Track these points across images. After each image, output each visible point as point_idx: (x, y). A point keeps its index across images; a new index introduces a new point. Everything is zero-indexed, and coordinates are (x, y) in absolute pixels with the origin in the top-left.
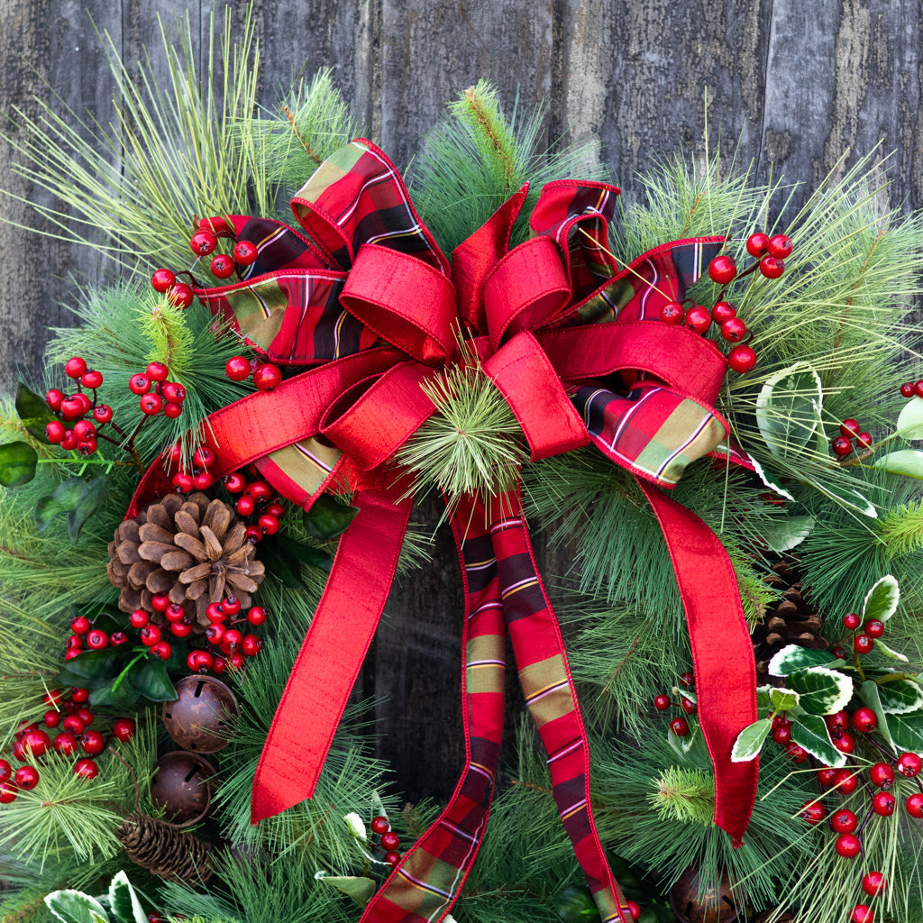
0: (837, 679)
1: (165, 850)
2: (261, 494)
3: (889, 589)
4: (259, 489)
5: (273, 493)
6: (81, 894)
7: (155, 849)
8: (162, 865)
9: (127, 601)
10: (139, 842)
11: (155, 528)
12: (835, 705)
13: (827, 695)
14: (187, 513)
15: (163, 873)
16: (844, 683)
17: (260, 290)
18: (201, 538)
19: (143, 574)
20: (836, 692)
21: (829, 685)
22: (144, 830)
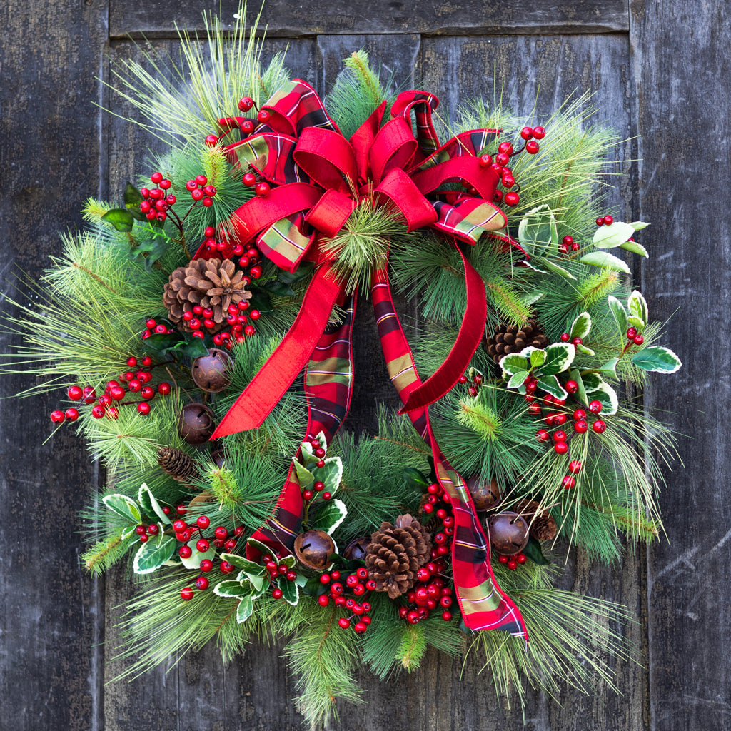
0: (567, 347)
1: (182, 467)
2: (252, 257)
3: (585, 320)
4: (252, 253)
5: (260, 255)
6: (123, 496)
7: (177, 466)
8: (179, 475)
9: (174, 312)
10: (170, 460)
11: (194, 270)
12: (565, 365)
13: (561, 359)
14: (211, 263)
15: (180, 480)
16: (570, 349)
17: (254, 144)
18: (219, 275)
19: (185, 294)
20: (566, 355)
21: (562, 353)
22: (172, 455)
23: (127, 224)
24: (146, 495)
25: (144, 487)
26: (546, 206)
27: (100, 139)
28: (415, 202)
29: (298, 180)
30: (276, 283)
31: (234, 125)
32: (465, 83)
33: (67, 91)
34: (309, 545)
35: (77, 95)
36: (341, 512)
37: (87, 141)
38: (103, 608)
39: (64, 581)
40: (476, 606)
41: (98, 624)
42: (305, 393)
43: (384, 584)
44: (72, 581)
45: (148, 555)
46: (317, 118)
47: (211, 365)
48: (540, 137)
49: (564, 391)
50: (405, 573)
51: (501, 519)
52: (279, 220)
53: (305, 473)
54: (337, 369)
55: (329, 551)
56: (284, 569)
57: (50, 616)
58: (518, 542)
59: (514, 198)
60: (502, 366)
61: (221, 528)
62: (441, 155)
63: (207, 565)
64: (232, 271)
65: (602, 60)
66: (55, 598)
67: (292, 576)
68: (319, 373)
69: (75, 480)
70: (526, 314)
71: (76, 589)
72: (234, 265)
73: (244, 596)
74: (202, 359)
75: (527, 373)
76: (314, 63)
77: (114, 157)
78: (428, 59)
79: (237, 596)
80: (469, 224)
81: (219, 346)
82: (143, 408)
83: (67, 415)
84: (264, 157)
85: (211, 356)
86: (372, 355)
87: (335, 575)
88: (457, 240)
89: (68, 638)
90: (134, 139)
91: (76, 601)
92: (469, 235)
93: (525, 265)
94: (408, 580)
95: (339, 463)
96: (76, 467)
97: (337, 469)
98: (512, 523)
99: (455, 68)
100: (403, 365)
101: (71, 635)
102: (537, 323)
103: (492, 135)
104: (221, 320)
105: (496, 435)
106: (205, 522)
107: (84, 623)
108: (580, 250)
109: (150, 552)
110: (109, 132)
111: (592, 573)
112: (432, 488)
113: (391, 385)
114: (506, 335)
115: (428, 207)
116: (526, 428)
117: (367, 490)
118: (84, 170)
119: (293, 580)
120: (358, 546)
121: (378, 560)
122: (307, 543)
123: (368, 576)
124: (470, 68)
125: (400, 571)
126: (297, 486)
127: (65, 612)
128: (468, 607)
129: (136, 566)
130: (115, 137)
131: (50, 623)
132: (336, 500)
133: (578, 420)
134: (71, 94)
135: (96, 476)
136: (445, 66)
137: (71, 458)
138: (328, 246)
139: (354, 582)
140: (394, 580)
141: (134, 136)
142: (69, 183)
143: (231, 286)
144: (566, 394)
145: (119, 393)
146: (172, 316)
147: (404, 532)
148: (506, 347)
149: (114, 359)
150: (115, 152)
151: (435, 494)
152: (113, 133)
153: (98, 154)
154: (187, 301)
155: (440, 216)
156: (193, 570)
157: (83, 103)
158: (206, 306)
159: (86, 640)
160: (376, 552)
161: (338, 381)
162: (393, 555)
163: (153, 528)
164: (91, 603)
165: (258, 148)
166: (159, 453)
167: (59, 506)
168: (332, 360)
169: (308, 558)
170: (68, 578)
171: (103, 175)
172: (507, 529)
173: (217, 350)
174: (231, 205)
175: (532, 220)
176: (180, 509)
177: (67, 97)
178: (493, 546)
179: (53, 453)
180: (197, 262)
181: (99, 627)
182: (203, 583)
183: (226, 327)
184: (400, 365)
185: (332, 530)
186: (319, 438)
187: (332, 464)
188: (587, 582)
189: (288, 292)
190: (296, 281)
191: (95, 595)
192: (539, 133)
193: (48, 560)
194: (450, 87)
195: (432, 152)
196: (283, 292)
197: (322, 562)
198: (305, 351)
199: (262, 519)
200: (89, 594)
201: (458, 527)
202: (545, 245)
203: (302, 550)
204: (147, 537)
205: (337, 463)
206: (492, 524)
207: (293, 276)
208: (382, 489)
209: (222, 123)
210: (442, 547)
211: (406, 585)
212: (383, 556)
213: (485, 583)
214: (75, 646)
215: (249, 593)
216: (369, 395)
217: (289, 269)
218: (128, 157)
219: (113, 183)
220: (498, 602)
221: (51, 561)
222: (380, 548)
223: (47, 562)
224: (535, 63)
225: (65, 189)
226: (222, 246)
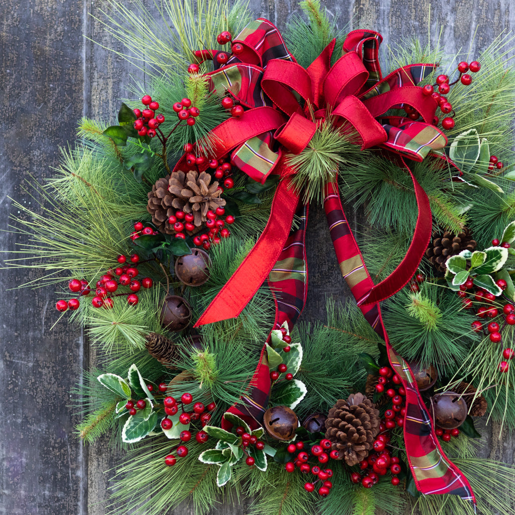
0: (501, 251)
1: (166, 350)
2: (226, 169)
3: (514, 228)
4: (226, 166)
6: (114, 375)
7: (162, 349)
8: (164, 357)
9: (158, 216)
10: (156, 345)
11: (176, 181)
12: (499, 266)
13: (495, 261)
14: (191, 174)
15: (164, 361)
16: (504, 252)
17: (229, 72)
18: (199, 185)
19: (170, 201)
20: (500, 257)
21: (496, 255)
22: (158, 340)
23: (122, 139)
24: (135, 374)
25: (134, 367)
26: (474, 130)
27: (84, 68)
28: (368, 124)
29: (265, 105)
30: (243, 193)
31: (208, 57)
32: (395, 26)
33: (56, 27)
34: (278, 419)
35: (64, 30)
36: (301, 391)
37: (73, 70)
38: (86, 471)
39: (54, 447)
40: (426, 473)
41: (84, 485)
42: (274, 288)
43: (346, 453)
44: (60, 448)
45: (133, 427)
46: (279, 52)
47: (193, 263)
48: (475, 70)
49: (499, 288)
50: (363, 444)
51: (443, 399)
52: (250, 138)
53: (276, 356)
54: (294, 267)
55: (294, 425)
56: (254, 439)
57: (41, 478)
58: (459, 418)
59: (450, 123)
60: (447, 266)
61: (200, 403)
62: (383, 85)
63: (187, 436)
64: (208, 182)
65: (510, 9)
66: (46, 463)
67: (260, 445)
68: (280, 271)
69: (63, 360)
70: (462, 222)
71: (64, 455)
72: (210, 177)
73: (223, 463)
74: (185, 258)
75: (468, 272)
76: (266, 7)
77: (95, 84)
78: (363, 5)
79: (217, 463)
80: (416, 143)
81: (198, 246)
82: (133, 299)
83: (70, 304)
84: (237, 85)
85: (194, 254)
86: (318, 256)
87: (300, 445)
88: (403, 157)
89: (57, 497)
90: (113, 69)
91: (64, 466)
92: (418, 153)
93: (460, 180)
94: (366, 450)
95: (300, 349)
96: (64, 349)
97: (298, 353)
98: (453, 401)
99: (386, 13)
100: (355, 265)
101: (60, 494)
102: (468, 230)
103: (430, 69)
104: (200, 224)
105: (437, 326)
106: (189, 398)
107: (71, 485)
108: (504, 168)
109: (136, 424)
110: (91, 62)
111: (505, 444)
112: (383, 371)
113: (345, 281)
114: (444, 240)
115: (380, 129)
116: (463, 320)
117: (325, 372)
118: (70, 95)
119: (262, 448)
120: (314, 420)
121: (339, 433)
122: (275, 418)
123: (331, 447)
124: (398, 13)
125: (358, 443)
126: (267, 368)
127: (55, 474)
128: (419, 474)
129: (124, 436)
130: (96, 67)
131: (41, 484)
132: (296, 380)
133: (508, 313)
134: (59, 29)
135: (81, 357)
136: (378, 11)
137: (60, 343)
138: (294, 161)
139: (320, 451)
140: (353, 450)
141: (112, 66)
142: (57, 105)
143: (209, 194)
144: (501, 291)
145: (113, 285)
146: (156, 220)
147: (359, 408)
148: (444, 251)
149: (106, 256)
150: (96, 80)
151: (385, 376)
152: (94, 63)
153: (82, 81)
154: (171, 207)
155: (390, 137)
156: (173, 439)
157: (69, 37)
158: (188, 211)
159: (73, 500)
160: (336, 425)
161: (295, 278)
162: (353, 428)
163: (141, 403)
164: (77, 467)
165: (232, 76)
166: (147, 339)
167: (49, 383)
168: (290, 260)
169: (276, 430)
170: (57, 445)
171: (87, 100)
172: (450, 407)
173: (198, 249)
174: (207, 125)
175: (461, 142)
176: (163, 387)
177: (56, 32)
178: (437, 421)
179: (44, 337)
180: (177, 174)
181: (84, 488)
182: (183, 451)
183: (205, 229)
184: (351, 265)
185: (293, 406)
186: (283, 326)
187: (294, 349)
188: (501, 452)
189: (256, 201)
190: (262, 191)
191: (80, 460)
192: (476, 66)
193: (40, 430)
194: (382, 30)
195: (375, 83)
196: (250, 201)
197: (288, 433)
198: (275, 252)
199: (237, 396)
200: (75, 460)
201: (409, 404)
202: (473, 162)
203: (271, 423)
204: (135, 411)
205: (298, 348)
206: (436, 402)
207: (259, 187)
208: (335, 372)
209: (198, 55)
210: (390, 421)
211: (364, 454)
212: (343, 429)
213: (432, 452)
214: (63, 505)
215: (227, 461)
216: (316, 290)
217: (260, 180)
218: (107, 84)
219: (94, 106)
220: (445, 470)
221: (42, 430)
222: (339, 422)
223: (39, 432)
224: (454, 10)
225: (54, 110)
226: (200, 160)
